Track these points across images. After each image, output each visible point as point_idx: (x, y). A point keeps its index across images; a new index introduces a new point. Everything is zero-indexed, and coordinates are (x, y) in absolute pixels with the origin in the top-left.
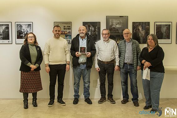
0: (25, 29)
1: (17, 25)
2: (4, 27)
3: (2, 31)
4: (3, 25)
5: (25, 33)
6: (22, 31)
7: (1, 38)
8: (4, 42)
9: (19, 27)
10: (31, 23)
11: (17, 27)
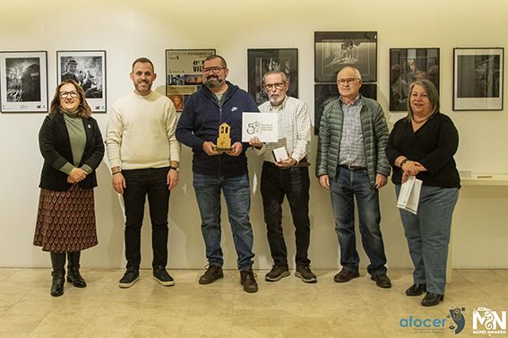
0: (85, 71)
1: (62, 58)
2: (26, 66)
3: (20, 78)
4: (22, 60)
5: (85, 81)
6: (77, 75)
7: (18, 95)
8: (26, 107)
9: (66, 64)
10: (102, 54)
11: (62, 64)
